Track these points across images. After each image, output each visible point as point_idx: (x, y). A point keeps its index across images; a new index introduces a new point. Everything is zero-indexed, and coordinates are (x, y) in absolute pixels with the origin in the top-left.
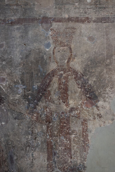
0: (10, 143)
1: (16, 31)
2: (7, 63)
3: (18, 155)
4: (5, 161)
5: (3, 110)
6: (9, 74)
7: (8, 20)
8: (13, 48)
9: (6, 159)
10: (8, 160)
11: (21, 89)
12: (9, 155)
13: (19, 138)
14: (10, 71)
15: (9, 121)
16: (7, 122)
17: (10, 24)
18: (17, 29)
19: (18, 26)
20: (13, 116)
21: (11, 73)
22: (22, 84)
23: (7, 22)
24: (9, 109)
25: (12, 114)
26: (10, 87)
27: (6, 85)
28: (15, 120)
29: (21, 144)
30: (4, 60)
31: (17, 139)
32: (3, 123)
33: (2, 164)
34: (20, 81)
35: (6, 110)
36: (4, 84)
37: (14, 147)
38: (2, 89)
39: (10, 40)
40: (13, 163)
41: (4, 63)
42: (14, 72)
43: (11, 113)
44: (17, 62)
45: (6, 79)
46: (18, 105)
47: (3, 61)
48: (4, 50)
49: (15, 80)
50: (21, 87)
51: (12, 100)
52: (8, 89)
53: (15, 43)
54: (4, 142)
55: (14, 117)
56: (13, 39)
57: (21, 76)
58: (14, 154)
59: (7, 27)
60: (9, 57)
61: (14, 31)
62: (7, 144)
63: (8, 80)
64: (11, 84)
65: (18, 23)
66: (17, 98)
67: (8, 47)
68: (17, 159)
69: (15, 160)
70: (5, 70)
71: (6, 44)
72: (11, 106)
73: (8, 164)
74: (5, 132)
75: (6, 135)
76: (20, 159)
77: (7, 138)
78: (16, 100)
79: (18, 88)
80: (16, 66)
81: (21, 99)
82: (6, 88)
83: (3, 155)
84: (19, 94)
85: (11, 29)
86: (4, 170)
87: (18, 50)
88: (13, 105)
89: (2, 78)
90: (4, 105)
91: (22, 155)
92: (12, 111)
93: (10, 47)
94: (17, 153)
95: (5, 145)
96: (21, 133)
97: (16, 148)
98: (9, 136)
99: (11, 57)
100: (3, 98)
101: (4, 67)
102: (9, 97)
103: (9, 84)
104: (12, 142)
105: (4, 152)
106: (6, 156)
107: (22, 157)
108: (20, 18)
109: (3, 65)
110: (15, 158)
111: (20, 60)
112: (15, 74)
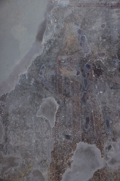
0: (107, 109)
1: (115, 13)
2: (107, 40)
3: (113, 120)
4: (102, 125)
5: (101, 80)
6: (108, 50)
7: (108, 4)
8: (112, 28)
9: (103, 123)
10: (105, 124)
11: (117, 63)
12: (106, 120)
13: (114, 105)
14: (109, 47)
15: (106, 90)
16: (104, 91)
17: (110, 7)
18: (116, 12)
19: (117, 10)
20: (109, 86)
21: (110, 49)
22: (118, 58)
23: (108, 6)
24: (106, 81)
25: (109, 85)
26: (108, 61)
27: (105, 59)
28: (111, 89)
29: (116, 111)
30: (105, 38)
31: (113, 106)
32: (101, 92)
33: (99, 127)
34: (117, 56)
35: (104, 81)
36: (104, 59)
37: (110, 113)
38: (102, 63)
39: (110, 21)
40: (109, 126)
41: (104, 40)
42: (112, 48)
43: (108, 83)
44: (115, 40)
45: (106, 54)
46: (114, 77)
47: (103, 39)
48: (105, 30)
49: (113, 55)
50: (117, 61)
51: (110, 72)
52: (106, 63)
53: (114, 24)
54: (102, 108)
55: (111, 87)
56: (113, 20)
57: (118, 51)
58: (110, 119)
59: (107, 9)
60: (109, 35)
61: (114, 13)
62: (105, 111)
63: (107, 55)
64: (110, 59)
65: (117, 7)
66: (114, 71)
67: (109, 27)
68: (112, 123)
69: (111, 124)
70: (105, 46)
71: (107, 24)
72: (108, 77)
73: (105, 128)
74: (103, 100)
75: (103, 103)
76: (114, 124)
77: (104, 105)
78: (113, 72)
79: (115, 62)
80: (114, 43)
81: (117, 72)
82: (105, 62)
83: (101, 119)
84: (116, 67)
85: (111, 11)
86: (102, 132)
87: (117, 30)
88: (110, 76)
89: (103, 53)
90: (103, 77)
91: (116, 120)
92: (109, 82)
93: (110, 27)
94: (113, 118)
95: (103, 111)
96: (116, 101)
97: (112, 114)
98: (105, 104)
99: (111, 35)
100: (102, 70)
101: (104, 44)
102: (107, 69)
103: (107, 59)
104: (109, 108)
105: (102, 117)
106: (103, 120)
107: (116, 122)
108: (119, 3)
109: (104, 42)
110: (111, 122)
111: (118, 38)
112: (113, 50)
